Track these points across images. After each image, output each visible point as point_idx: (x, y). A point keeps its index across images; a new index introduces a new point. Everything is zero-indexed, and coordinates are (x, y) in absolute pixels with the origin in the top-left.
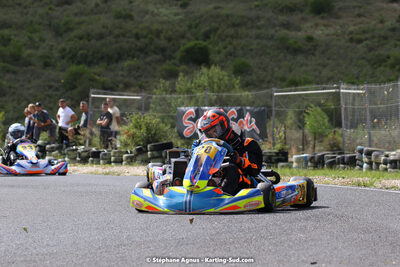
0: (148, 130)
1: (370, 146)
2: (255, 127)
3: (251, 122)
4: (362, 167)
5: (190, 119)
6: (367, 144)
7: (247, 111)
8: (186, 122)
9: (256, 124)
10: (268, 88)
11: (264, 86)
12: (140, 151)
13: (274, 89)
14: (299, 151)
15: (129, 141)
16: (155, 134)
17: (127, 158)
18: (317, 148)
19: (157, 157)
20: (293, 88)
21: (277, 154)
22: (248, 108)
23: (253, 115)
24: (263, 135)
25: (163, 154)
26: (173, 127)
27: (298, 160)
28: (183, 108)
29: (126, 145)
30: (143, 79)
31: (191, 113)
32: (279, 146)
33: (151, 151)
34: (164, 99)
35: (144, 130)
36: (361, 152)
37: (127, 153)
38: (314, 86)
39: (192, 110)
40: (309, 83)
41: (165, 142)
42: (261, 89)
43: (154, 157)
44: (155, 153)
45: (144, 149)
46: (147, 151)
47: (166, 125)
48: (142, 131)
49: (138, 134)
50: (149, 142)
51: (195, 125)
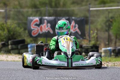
0: (9, 31)
2: (78, 30)
3: (75, 27)
5: (36, 25)
7: (73, 20)
8: (33, 27)
9: (79, 28)
10: (86, 5)
11: (84, 3)
12: (4, 45)
14: (106, 46)
16: (14, 34)
18: (117, 44)
19: (15, 49)
20: (102, 5)
21: (92, 47)
22: (73, 18)
23: (76, 22)
24: (83, 35)
25: (19, 47)
26: (25, 29)
27: (105, 52)
28: (31, 18)
31: (37, 21)
32: (93, 42)
33: (11, 44)
34: (19, 12)
35: (6, 32)
38: (116, 4)
39: (37, 19)
40: (113, 2)
41: (20, 39)
42: (82, 6)
43: (12, 49)
44: (14, 46)
45: (6, 44)
46: (8, 45)
47: (21, 28)
48: (5, 32)
49: (2, 34)
50: (9, 39)
51: (39, 28)
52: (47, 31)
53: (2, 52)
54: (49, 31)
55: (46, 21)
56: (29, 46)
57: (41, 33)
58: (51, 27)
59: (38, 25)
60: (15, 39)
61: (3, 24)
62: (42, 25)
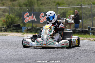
0: (11, 20)
1: (92, 27)
4: (90, 34)
5: (27, 16)
6: (92, 26)
8: (25, 17)
12: (8, 27)
13: (58, 6)
15: (5, 24)
16: (14, 21)
17: (4, 29)
29: (3, 25)
30: (4, 1)
36: (89, 28)
37: (4, 28)
41: (18, 24)
43: (13, 29)
44: (14, 28)
45: (10, 26)
46: (11, 27)
47: (18, 18)
48: (9, 20)
49: (8, 21)
50: (12, 24)
51: (29, 18)
52: (33, 20)
53: (7, 31)
54: (34, 20)
55: (32, 14)
56: (23, 28)
57: (30, 21)
58: (35, 17)
59: (28, 16)
60: (15, 24)
61: (8, 15)
62: (30, 16)
